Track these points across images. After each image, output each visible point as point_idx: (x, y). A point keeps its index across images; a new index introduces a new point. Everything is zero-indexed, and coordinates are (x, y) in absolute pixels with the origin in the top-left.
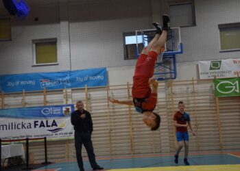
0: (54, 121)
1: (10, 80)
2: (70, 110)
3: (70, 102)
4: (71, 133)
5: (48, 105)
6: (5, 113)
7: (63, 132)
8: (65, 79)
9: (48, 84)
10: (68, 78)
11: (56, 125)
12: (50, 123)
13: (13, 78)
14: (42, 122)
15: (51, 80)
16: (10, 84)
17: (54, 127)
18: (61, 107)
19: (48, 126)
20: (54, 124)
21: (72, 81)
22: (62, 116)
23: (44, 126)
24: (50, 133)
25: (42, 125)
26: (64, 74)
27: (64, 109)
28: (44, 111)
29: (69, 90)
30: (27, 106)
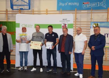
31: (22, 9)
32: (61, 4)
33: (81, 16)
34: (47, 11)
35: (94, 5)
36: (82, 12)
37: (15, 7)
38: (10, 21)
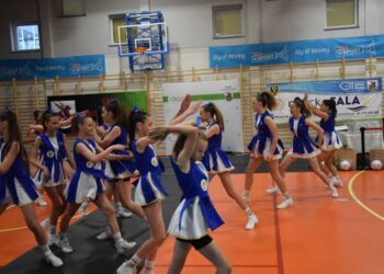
0: (356, 98)
1: (298, 48)
2: (377, 85)
3: (374, 75)
4: (377, 112)
5: (347, 78)
6: (295, 87)
7: (368, 110)
8: (370, 46)
9: (346, 52)
10: (373, 44)
11: (358, 102)
12: (350, 100)
13: (302, 45)
14: (340, 99)
15: (350, 47)
16: (298, 52)
17: (356, 105)
18: (365, 80)
19: (347, 103)
20: (356, 101)
21: (377, 48)
22: (366, 91)
23: (342, 103)
24: (351, 111)
25: (340, 101)
26: (368, 39)
27: (369, 83)
28: (343, 86)
29: (374, 60)
30: (321, 79)
31: (149, 70)
32: (215, 57)
33: (250, 75)
34: (193, 70)
35: (269, 57)
36: (252, 68)
37: (136, 67)
38: (129, 90)
